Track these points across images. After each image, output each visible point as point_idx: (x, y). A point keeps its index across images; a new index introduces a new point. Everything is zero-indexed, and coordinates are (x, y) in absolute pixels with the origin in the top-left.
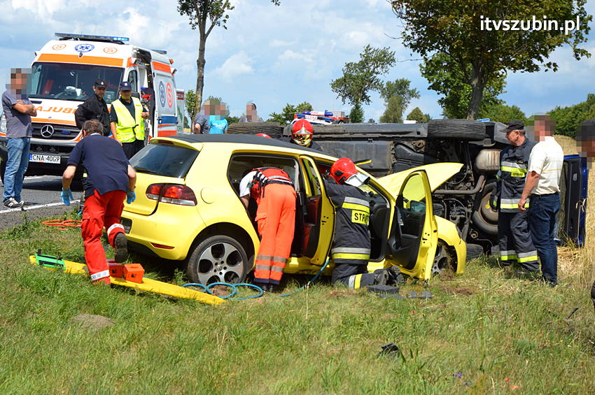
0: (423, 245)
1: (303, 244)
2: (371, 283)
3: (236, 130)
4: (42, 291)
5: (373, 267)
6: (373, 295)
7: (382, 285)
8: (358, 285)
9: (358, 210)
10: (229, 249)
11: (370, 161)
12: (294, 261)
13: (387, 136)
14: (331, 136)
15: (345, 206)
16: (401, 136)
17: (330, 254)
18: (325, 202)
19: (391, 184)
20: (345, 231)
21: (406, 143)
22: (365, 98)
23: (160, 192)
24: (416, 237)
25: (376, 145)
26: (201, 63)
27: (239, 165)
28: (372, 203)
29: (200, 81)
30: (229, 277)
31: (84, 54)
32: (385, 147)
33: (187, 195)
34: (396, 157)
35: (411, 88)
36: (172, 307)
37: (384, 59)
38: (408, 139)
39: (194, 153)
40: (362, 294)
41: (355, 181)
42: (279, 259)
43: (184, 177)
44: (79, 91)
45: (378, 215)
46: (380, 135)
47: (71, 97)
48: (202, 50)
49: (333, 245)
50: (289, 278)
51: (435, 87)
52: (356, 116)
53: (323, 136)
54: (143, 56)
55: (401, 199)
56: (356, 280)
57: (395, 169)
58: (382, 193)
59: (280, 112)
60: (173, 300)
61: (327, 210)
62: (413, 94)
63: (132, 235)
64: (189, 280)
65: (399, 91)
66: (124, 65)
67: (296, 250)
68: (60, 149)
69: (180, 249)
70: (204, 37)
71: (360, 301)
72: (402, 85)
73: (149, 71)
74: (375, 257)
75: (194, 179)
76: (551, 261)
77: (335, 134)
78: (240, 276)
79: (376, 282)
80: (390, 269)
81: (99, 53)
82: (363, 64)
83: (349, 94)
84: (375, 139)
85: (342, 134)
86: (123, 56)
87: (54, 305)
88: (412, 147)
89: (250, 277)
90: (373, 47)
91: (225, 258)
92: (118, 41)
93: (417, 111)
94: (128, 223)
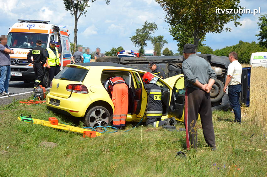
1: (133, 108)
2: (163, 125)
3: (100, 61)
4: (25, 132)
5: (164, 118)
6: (165, 130)
7: (168, 126)
9: (157, 94)
10: (102, 112)
11: (160, 73)
12: (130, 116)
13: (165, 61)
14: (141, 62)
15: (151, 93)
16: (171, 61)
18: (144, 91)
19: (170, 81)
21: (173, 64)
22: (145, 44)
23: (72, 88)
24: (182, 105)
25: (161, 65)
26: (76, 31)
27: (107, 76)
28: (162, 91)
29: (76, 38)
30: (103, 123)
31: (31, 28)
32: (164, 66)
33: (84, 89)
34: (169, 71)
35: (164, 39)
36: (82, 138)
38: (174, 62)
40: (161, 130)
41: (154, 81)
42: (123, 115)
43: (82, 81)
44: (29, 45)
45: (165, 96)
46: (162, 61)
47: (26, 47)
48: (76, 25)
49: (147, 110)
50: (129, 123)
51: (176, 39)
52: (142, 52)
53: (138, 62)
54: (56, 29)
55: (174, 89)
56: (156, 124)
57: (169, 75)
58: (166, 86)
59: (110, 51)
60: (81, 134)
61: (144, 94)
62: (165, 42)
63: (61, 107)
64: (86, 125)
65: (159, 41)
66: (48, 33)
67: (130, 111)
68: (22, 70)
69: (82, 113)
70: (77, 19)
71: (161, 133)
72: (160, 38)
73: (59, 35)
74: (164, 114)
75: (87, 82)
76: (239, 113)
77: (143, 61)
78: (107, 122)
79: (165, 124)
80: (171, 119)
81: (37, 28)
82: (144, 29)
83: (138, 43)
84: (160, 63)
85: (146, 61)
86: (48, 29)
87: (31, 138)
88: (176, 66)
89: (111, 123)
90: (148, 22)
91: (101, 116)
92: (45, 22)
93: (167, 49)
94: (58, 101)
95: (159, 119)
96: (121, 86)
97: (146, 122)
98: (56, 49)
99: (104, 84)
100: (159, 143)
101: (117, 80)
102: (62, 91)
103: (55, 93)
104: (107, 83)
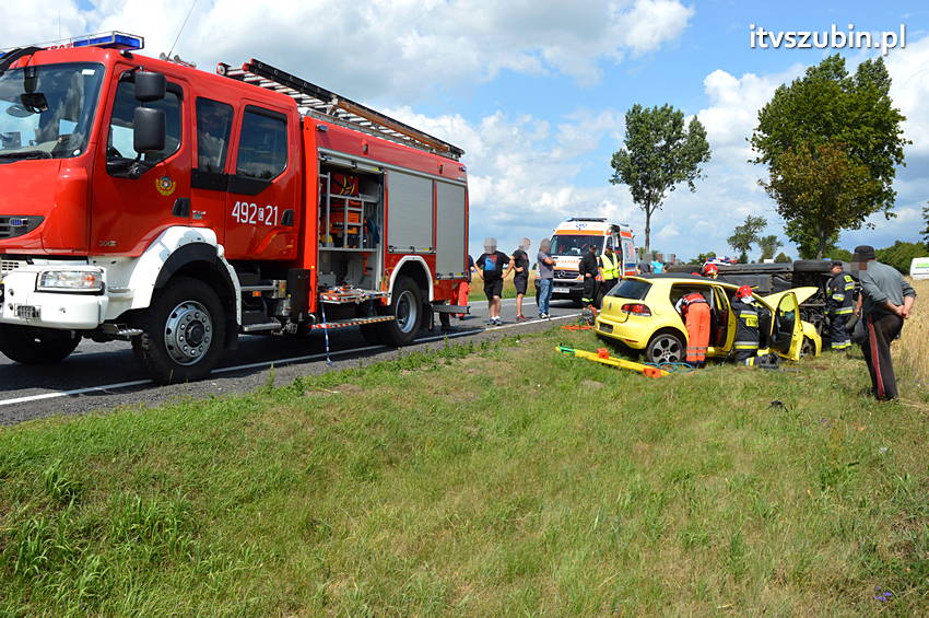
0: (794, 338)
1: (717, 337)
2: (760, 362)
3: (671, 270)
4: (563, 367)
5: (761, 353)
6: (762, 370)
7: (767, 364)
8: (752, 364)
9: (751, 319)
10: (671, 342)
11: (757, 287)
12: (711, 349)
13: (768, 271)
15: (742, 316)
16: (776, 271)
17: (733, 345)
18: (731, 312)
19: (772, 301)
20: (743, 332)
21: (779, 275)
22: (748, 247)
23: (630, 309)
24: (789, 334)
25: (761, 277)
26: (647, 231)
27: (678, 292)
28: (759, 314)
29: (647, 241)
30: (672, 359)
31: (581, 229)
32: (766, 279)
33: (646, 310)
34: (773, 285)
35: (778, 240)
36: (639, 378)
37: (760, 223)
38: (780, 273)
39: (649, 285)
40: (755, 370)
41: (747, 300)
42: (701, 348)
43: (643, 300)
44: (579, 251)
45: (764, 320)
47: (575, 254)
48: (648, 223)
49: (736, 340)
50: (709, 359)
51: (794, 239)
52: (743, 259)
54: (615, 228)
55: (778, 310)
56: (751, 361)
57: (773, 292)
58: (766, 306)
59: (696, 258)
60: (639, 373)
61: (732, 318)
62: (779, 244)
63: (613, 335)
64: (647, 360)
65: (769, 244)
66: (604, 234)
67: (712, 343)
68: (568, 284)
69: (642, 343)
70: (649, 215)
71: (754, 373)
72: (772, 239)
73: (619, 236)
74: (762, 346)
75: (649, 300)
77: (734, 271)
78: (678, 357)
79: (764, 362)
80: (772, 354)
81: (590, 228)
82: (747, 227)
83: (739, 246)
85: (738, 271)
86: (603, 229)
87: (570, 375)
88: (784, 278)
89: (684, 359)
90: (753, 216)
91: (669, 348)
92: (601, 220)
93: (782, 255)
94: (611, 327)
95: (753, 353)
96: (699, 307)
97: (735, 358)
98: (614, 255)
99: (674, 304)
100: (747, 388)
101: (694, 297)
102: (616, 314)
103: (607, 316)
104: (679, 303)
